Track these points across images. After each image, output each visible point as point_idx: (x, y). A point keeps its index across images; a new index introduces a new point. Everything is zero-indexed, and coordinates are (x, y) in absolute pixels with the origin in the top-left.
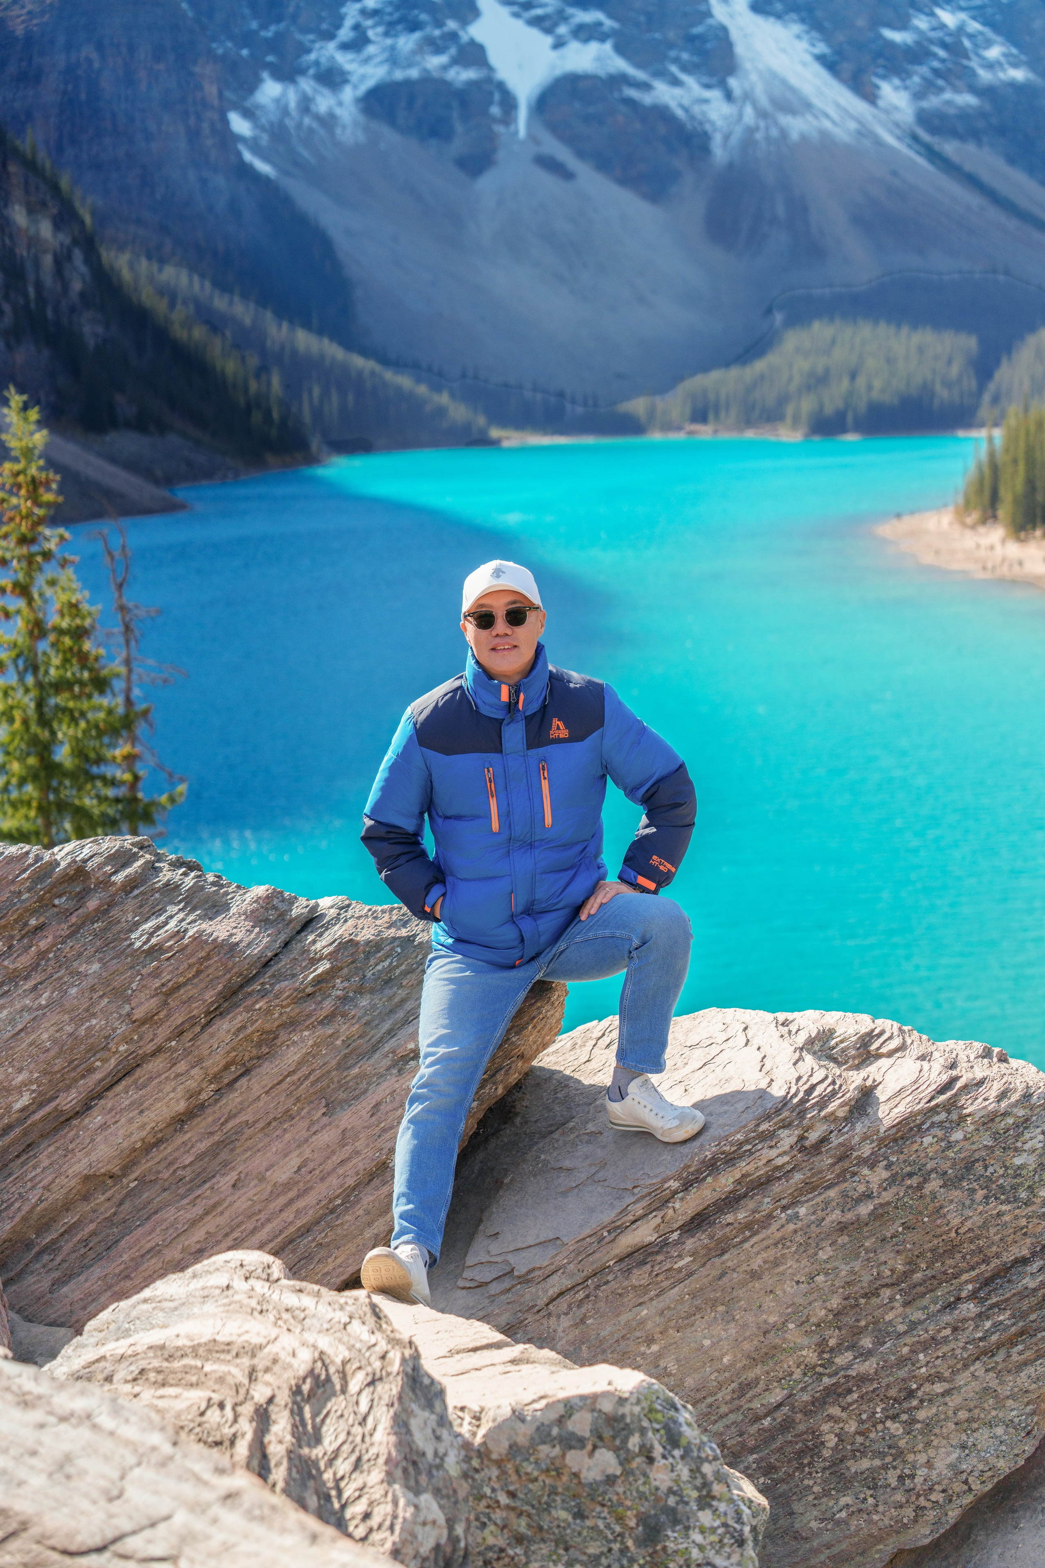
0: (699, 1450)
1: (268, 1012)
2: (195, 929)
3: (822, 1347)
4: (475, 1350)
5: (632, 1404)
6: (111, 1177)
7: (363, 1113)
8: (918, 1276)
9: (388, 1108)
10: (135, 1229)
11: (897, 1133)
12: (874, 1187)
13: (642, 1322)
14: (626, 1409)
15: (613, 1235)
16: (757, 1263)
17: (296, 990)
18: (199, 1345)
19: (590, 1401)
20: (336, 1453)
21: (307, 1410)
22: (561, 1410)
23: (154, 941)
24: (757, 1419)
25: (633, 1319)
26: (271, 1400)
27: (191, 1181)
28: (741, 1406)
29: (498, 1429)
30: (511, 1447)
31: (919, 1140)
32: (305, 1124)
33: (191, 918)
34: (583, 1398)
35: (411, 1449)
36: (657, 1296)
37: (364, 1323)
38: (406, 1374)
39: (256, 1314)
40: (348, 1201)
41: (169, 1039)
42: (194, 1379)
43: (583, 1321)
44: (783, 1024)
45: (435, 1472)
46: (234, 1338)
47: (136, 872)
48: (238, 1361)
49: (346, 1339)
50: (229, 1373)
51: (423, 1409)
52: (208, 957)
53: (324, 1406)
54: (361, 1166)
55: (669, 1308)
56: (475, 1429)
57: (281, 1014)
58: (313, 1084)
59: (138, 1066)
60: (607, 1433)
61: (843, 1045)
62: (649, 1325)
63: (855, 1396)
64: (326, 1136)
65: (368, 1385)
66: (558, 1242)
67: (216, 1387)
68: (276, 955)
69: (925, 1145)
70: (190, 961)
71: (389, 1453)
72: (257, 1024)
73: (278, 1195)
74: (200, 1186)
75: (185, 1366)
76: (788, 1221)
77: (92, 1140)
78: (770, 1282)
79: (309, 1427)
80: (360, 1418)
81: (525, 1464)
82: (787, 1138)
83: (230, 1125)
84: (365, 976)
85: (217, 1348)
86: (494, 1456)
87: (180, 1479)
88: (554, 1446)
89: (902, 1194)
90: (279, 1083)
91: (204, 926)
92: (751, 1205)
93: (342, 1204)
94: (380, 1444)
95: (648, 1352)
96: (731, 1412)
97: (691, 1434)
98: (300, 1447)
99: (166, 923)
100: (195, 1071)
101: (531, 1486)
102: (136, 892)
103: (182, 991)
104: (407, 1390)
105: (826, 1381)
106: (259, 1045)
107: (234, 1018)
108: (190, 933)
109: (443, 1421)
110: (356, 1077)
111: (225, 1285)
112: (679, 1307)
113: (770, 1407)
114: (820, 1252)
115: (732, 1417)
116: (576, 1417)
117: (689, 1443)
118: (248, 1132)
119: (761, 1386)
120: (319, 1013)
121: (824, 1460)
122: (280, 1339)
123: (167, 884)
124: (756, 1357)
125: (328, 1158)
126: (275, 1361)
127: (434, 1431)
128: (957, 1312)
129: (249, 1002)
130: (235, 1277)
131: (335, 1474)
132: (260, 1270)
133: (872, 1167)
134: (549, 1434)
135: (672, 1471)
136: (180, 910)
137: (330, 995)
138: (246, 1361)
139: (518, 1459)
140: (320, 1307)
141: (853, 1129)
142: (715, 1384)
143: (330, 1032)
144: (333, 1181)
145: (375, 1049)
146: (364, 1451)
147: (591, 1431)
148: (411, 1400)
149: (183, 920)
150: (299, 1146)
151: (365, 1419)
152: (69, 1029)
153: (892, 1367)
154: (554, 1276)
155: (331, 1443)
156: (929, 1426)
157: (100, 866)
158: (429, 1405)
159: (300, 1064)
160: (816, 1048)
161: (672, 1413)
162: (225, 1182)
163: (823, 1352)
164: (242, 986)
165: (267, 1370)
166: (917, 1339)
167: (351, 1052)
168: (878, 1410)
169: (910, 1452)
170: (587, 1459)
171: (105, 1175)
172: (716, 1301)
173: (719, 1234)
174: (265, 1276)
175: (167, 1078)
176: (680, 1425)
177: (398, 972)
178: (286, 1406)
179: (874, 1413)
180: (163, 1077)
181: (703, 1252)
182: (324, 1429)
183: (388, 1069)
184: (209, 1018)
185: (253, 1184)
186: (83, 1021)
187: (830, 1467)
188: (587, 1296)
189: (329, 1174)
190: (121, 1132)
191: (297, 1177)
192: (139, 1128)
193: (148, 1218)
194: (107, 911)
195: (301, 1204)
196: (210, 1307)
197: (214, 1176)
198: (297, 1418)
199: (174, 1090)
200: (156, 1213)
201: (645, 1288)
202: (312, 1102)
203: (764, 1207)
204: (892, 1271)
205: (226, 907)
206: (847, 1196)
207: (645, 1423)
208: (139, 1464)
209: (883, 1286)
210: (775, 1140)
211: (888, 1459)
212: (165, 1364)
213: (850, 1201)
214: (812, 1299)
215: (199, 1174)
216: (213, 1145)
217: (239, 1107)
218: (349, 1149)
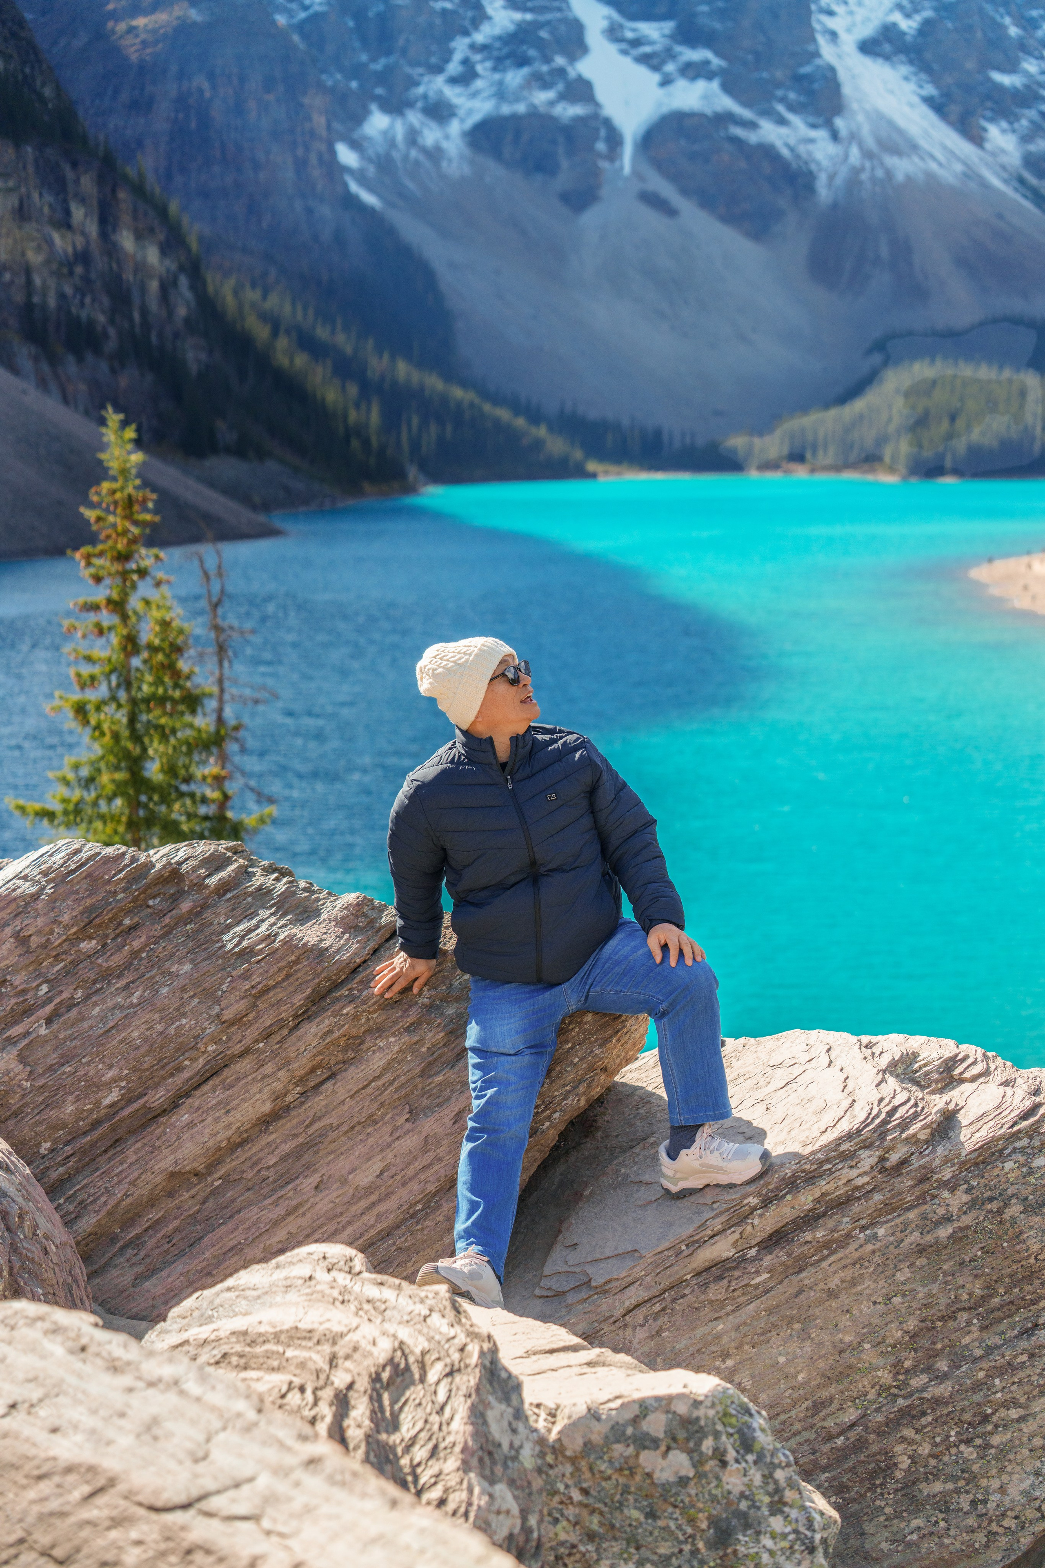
0: (772, 1455)
1: (356, 1017)
2: (286, 933)
3: (897, 1368)
4: (552, 1351)
5: (707, 1407)
6: (196, 1175)
7: (447, 1120)
8: (996, 1301)
10: (218, 1227)
11: (978, 1157)
12: (954, 1210)
13: (718, 1337)
14: (701, 1412)
15: (691, 1249)
16: (834, 1282)
18: (281, 1332)
19: (665, 1403)
20: (413, 1440)
21: (386, 1397)
22: (636, 1410)
23: (245, 943)
24: (830, 1438)
25: (709, 1334)
26: (350, 1386)
27: (274, 1182)
28: (815, 1425)
29: (574, 1426)
30: (585, 1444)
31: (1000, 1165)
32: (387, 1129)
33: (282, 922)
34: (658, 1399)
35: (487, 1440)
36: (733, 1311)
37: (443, 1316)
38: (484, 1366)
39: (337, 1303)
40: (429, 1207)
41: (257, 1041)
42: (275, 1364)
43: (658, 1333)
44: (866, 1047)
45: (510, 1463)
46: (315, 1326)
47: (230, 876)
48: (319, 1348)
49: (425, 1330)
50: (310, 1359)
51: (500, 1402)
52: (297, 961)
53: (403, 1394)
54: (442, 1173)
55: (745, 1323)
56: (550, 1425)
57: (368, 1019)
58: (397, 1090)
59: (226, 1066)
60: (681, 1435)
61: (926, 1069)
62: (725, 1339)
63: (930, 1418)
64: (409, 1142)
65: (447, 1375)
66: (636, 1254)
67: (298, 1372)
68: (365, 962)
69: (1007, 1169)
70: (280, 964)
71: (466, 1442)
72: (344, 1029)
73: (360, 1199)
74: (283, 1187)
75: (267, 1351)
76: (868, 1241)
77: (179, 1138)
78: (847, 1301)
79: (388, 1414)
80: (437, 1407)
81: (598, 1462)
82: (868, 1159)
83: (314, 1128)
84: (451, 985)
85: (298, 1335)
86: (569, 1453)
87: (264, 1443)
88: (628, 1446)
89: (981, 1218)
90: (364, 1088)
91: (294, 931)
92: (830, 1224)
93: (422, 1210)
94: (457, 1433)
95: (723, 1366)
96: (805, 1429)
97: (765, 1440)
98: (378, 1432)
99: (257, 927)
100: (282, 1074)
101: (604, 1484)
102: (229, 895)
103: (271, 994)
104: (484, 1382)
105: (901, 1402)
106: (345, 1050)
107: (321, 1022)
108: (281, 937)
109: (519, 1414)
110: (440, 1084)
111: (308, 1276)
112: (755, 1323)
113: (844, 1426)
114: (898, 1274)
115: (805, 1435)
116: (651, 1417)
117: (762, 1448)
118: (332, 1135)
119: (836, 1404)
120: (405, 1020)
121: (897, 1481)
122: (361, 1328)
123: (260, 889)
124: (831, 1376)
125: (410, 1163)
126: (355, 1349)
127: (510, 1424)
128: (1034, 1338)
129: (337, 1007)
130: (318, 1269)
131: (411, 1460)
132: (342, 1263)
133: (952, 1190)
134: (624, 1434)
135: (745, 1475)
136: (272, 914)
137: (417, 1003)
138: (327, 1349)
139: (592, 1457)
140: (400, 1299)
141: (934, 1151)
142: (789, 1401)
143: (416, 1038)
144: (415, 1186)
146: (441, 1440)
147: (665, 1432)
148: (488, 1392)
149: (274, 924)
150: (382, 1151)
151: (442, 1408)
152: (159, 1027)
153: (967, 1391)
154: (632, 1288)
155: (408, 1430)
156: (1003, 1452)
157: (195, 869)
158: (506, 1398)
159: (385, 1070)
160: (899, 1071)
161: (747, 1418)
162: (307, 1183)
163: (898, 1373)
164: (330, 991)
165: (347, 1357)
166: (993, 1364)
167: (436, 1060)
168: (953, 1433)
169: (983, 1477)
170: (660, 1460)
171: (190, 1172)
172: (792, 1318)
173: (797, 1252)
174: (347, 1269)
175: (254, 1079)
176: (754, 1430)
178: (365, 1392)
179: (949, 1436)
180: (250, 1078)
181: (780, 1269)
182: (402, 1416)
184: (296, 1022)
185: (335, 1186)
186: (173, 1020)
187: (902, 1488)
188: (664, 1309)
189: (410, 1179)
190: (207, 1131)
191: (379, 1182)
192: (225, 1127)
193: (231, 1217)
194: (199, 914)
195: (382, 1208)
196: (292, 1296)
197: (297, 1178)
198: (376, 1405)
199: (260, 1091)
200: (239, 1211)
201: (721, 1304)
202: (395, 1108)
203: (842, 1227)
204: (970, 1295)
205: (317, 913)
206: (926, 1218)
207: (719, 1427)
208: (224, 1428)
209: (961, 1310)
210: (855, 1161)
211: (961, 1483)
212: (248, 1349)
213: (930, 1224)
214: (888, 1320)
215: (282, 1176)
216: (296, 1147)
217: (324, 1110)
218: (431, 1155)
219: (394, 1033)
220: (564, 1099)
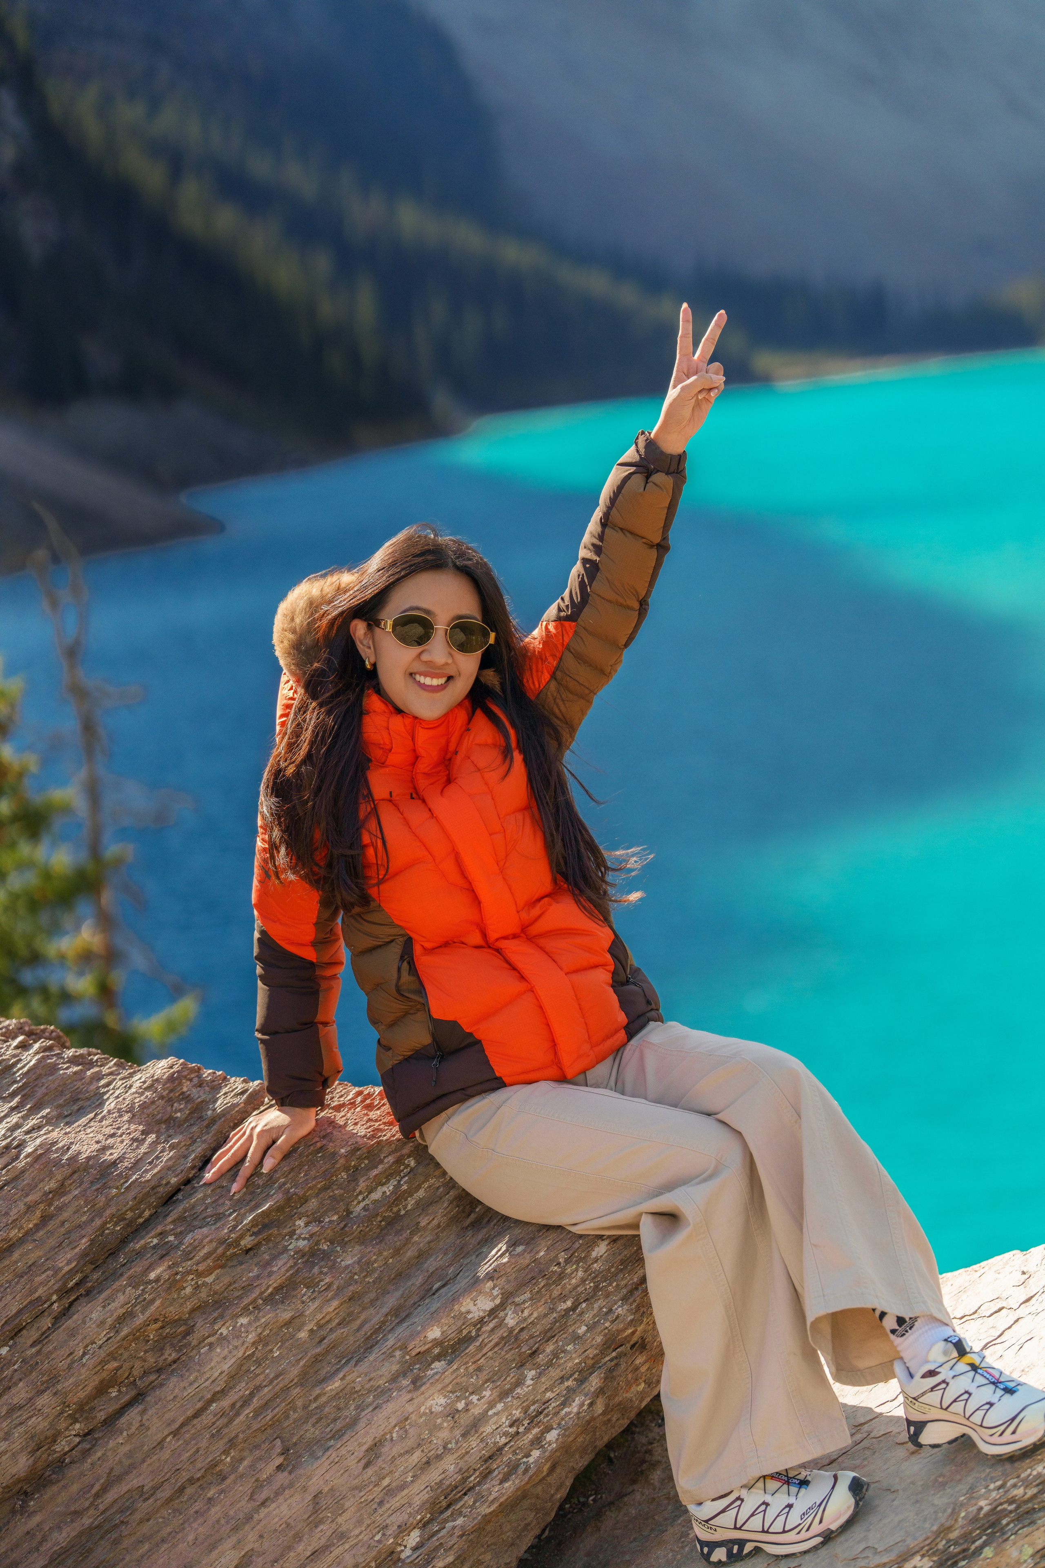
1: (173, 1284)
2: (38, 1141)
7: (352, 1462)
9: (396, 1450)
17: (222, 1242)
32: (245, 1488)
33: (32, 1122)
52: (61, 1190)
57: (197, 1287)
58: (257, 1413)
64: (284, 1507)
68: (188, 1182)
70: (29, 1199)
72: (152, 1308)
83: (110, 1496)
84: (349, 1212)
90: (196, 1415)
100: (45, 1400)
103: (16, 1255)
106: (159, 1347)
107: (111, 1299)
108: (29, 1149)
110: (336, 1396)
118: (144, 1507)
120: (265, 1283)
125: (289, 1548)
129: (137, 1269)
136: (12, 1109)
137: (285, 1250)
143: (287, 1315)
145: (370, 1344)
149: (17, 1126)
150: (236, 1529)
159: (234, 1377)
164: (124, 1241)
167: (327, 1352)
177: (411, 1203)
183: (394, 1379)
184: (66, 1302)
202: (257, 1447)
205: (98, 1100)
216: (81, 1534)
217: (127, 1462)
218: (326, 1529)
219: (245, 1311)
220: (564, 1404)
